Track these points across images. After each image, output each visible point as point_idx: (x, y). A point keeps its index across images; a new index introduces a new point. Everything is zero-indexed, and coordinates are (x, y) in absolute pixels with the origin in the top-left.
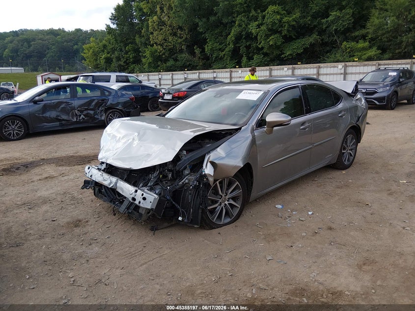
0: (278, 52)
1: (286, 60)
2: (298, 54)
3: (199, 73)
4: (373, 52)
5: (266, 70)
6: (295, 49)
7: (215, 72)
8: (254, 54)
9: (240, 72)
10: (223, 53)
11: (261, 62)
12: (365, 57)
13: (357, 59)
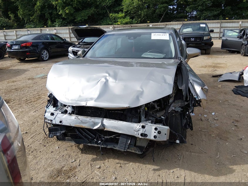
0: (72, 18)
1: (78, 23)
2: (85, 20)
3: (16, 31)
4: (128, 19)
5: (67, 29)
6: (82, 16)
7: (29, 30)
8: (56, 18)
9: (48, 30)
10: (33, 17)
11: (61, 24)
12: (124, 22)
13: (120, 24)
